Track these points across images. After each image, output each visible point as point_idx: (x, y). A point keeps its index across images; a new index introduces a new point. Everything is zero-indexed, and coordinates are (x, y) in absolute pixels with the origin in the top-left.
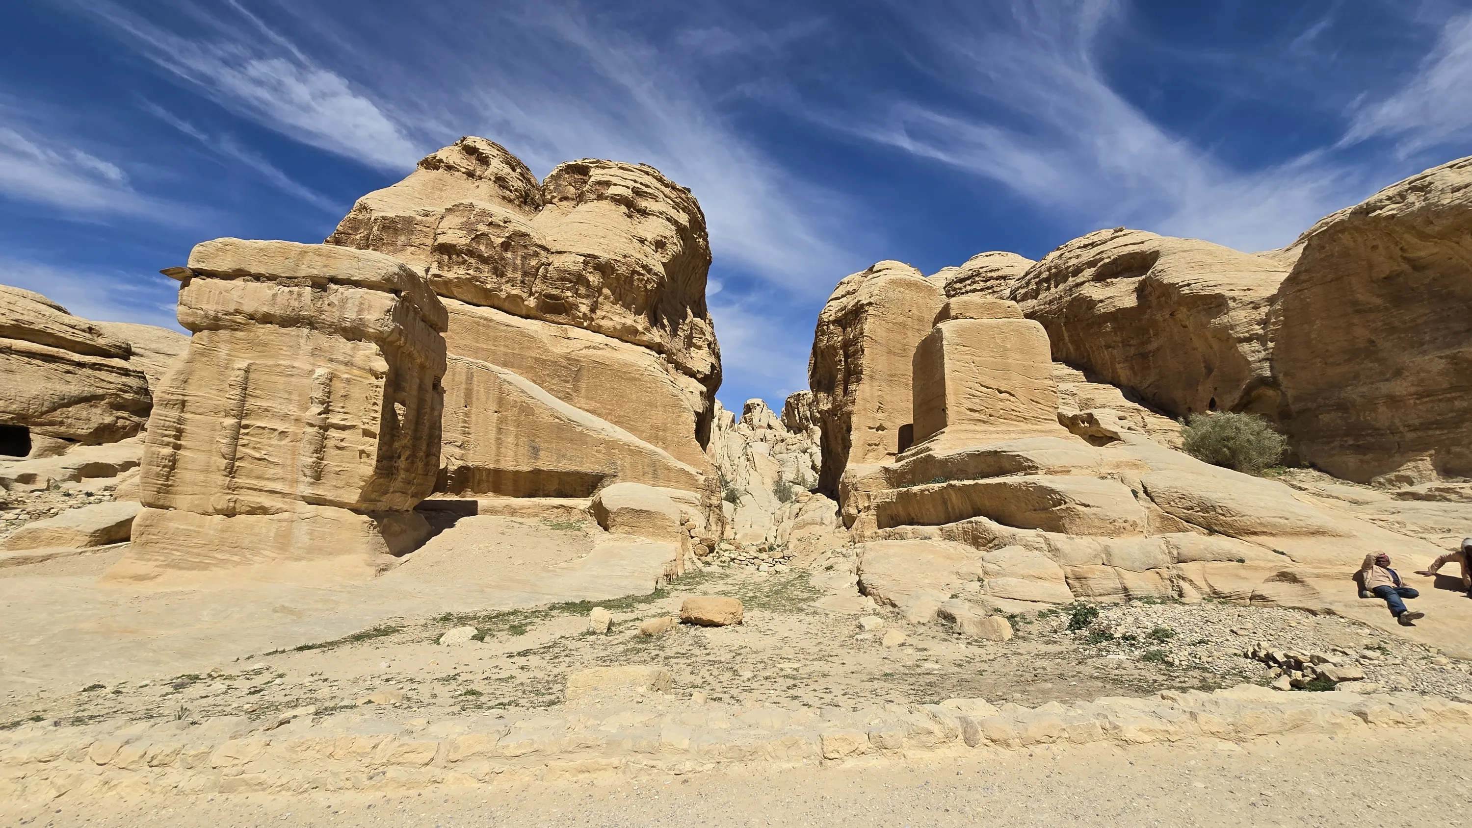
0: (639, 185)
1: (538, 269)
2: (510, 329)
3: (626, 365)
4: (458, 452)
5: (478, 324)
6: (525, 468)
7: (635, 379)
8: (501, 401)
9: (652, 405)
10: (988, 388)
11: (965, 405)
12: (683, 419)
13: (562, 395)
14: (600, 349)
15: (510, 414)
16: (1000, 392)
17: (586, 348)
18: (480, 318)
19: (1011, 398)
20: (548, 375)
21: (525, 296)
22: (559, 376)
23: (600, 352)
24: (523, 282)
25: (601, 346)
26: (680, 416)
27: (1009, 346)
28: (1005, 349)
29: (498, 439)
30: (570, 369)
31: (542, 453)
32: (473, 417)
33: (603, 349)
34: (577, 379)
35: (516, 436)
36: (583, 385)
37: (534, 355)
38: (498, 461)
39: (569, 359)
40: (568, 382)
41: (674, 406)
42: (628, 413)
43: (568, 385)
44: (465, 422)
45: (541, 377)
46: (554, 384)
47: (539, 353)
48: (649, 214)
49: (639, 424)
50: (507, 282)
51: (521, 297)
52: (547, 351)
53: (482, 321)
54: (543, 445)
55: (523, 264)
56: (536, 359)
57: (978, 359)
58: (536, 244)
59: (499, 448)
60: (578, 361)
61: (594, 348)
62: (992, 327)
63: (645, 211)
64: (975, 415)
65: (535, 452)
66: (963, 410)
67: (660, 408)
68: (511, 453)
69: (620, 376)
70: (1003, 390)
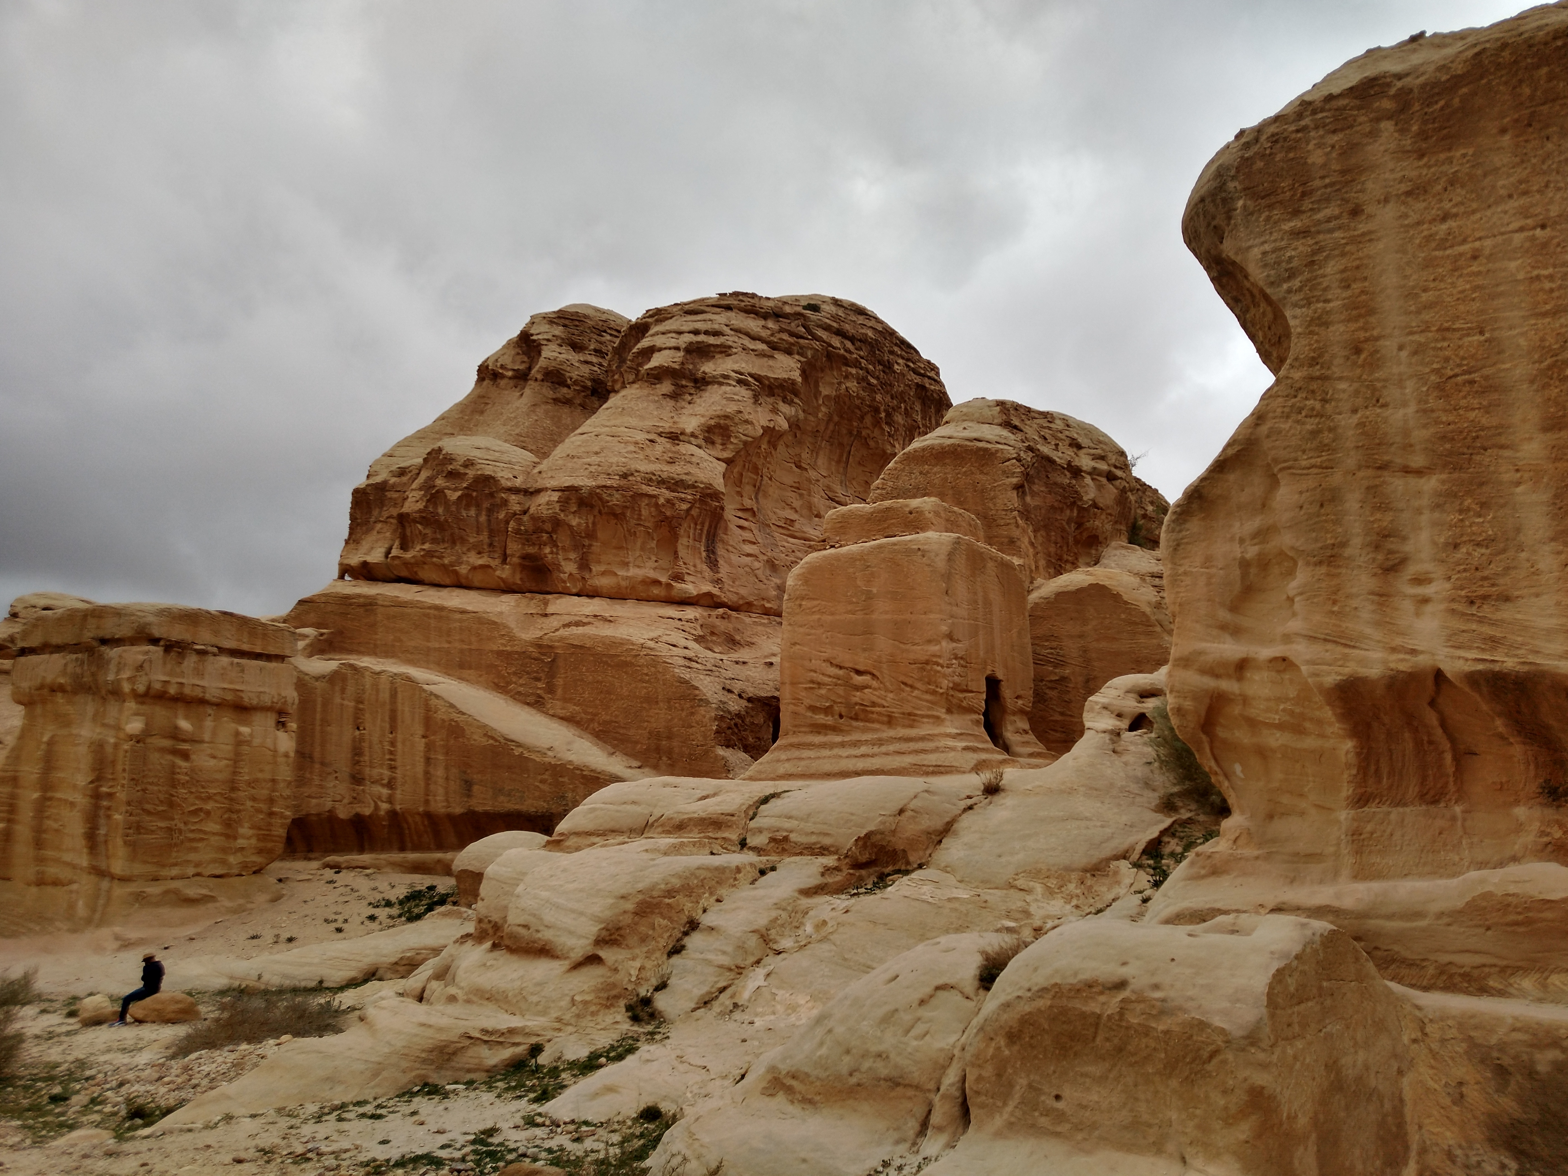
0: (702, 338)
1: (507, 523)
2: (465, 616)
3: (615, 643)
4: (385, 791)
5: (427, 616)
6: (458, 810)
7: (626, 664)
8: (428, 721)
9: (651, 700)
10: (841, 668)
11: (807, 702)
12: (698, 717)
13: (531, 699)
14: (584, 624)
15: (438, 739)
16: (859, 672)
17: (564, 626)
18: (430, 608)
19: (874, 684)
20: (515, 673)
21: (493, 563)
22: (528, 673)
23: (580, 630)
24: (491, 545)
25: (585, 620)
26: (692, 714)
27: (875, 590)
28: (870, 596)
29: (427, 773)
30: (543, 661)
31: (476, 788)
32: (399, 745)
33: (589, 623)
34: (552, 674)
35: (447, 768)
36: (559, 681)
37: (495, 648)
38: (427, 802)
39: (540, 646)
40: (538, 679)
41: (683, 697)
42: (616, 716)
43: (540, 685)
44: (391, 753)
45: (504, 677)
46: (521, 685)
47: (502, 644)
48: (708, 383)
49: (631, 732)
50: (469, 550)
51: (489, 567)
52: (512, 639)
53: (432, 611)
54: (477, 777)
55: (489, 521)
56: (500, 653)
57: (830, 618)
58: (503, 488)
59: (427, 785)
60: (551, 647)
61: (578, 624)
62: (852, 559)
63: (704, 379)
64: (821, 718)
65: (468, 785)
66: (801, 709)
67: (661, 704)
68: (441, 791)
69: (606, 663)
70: (861, 668)
